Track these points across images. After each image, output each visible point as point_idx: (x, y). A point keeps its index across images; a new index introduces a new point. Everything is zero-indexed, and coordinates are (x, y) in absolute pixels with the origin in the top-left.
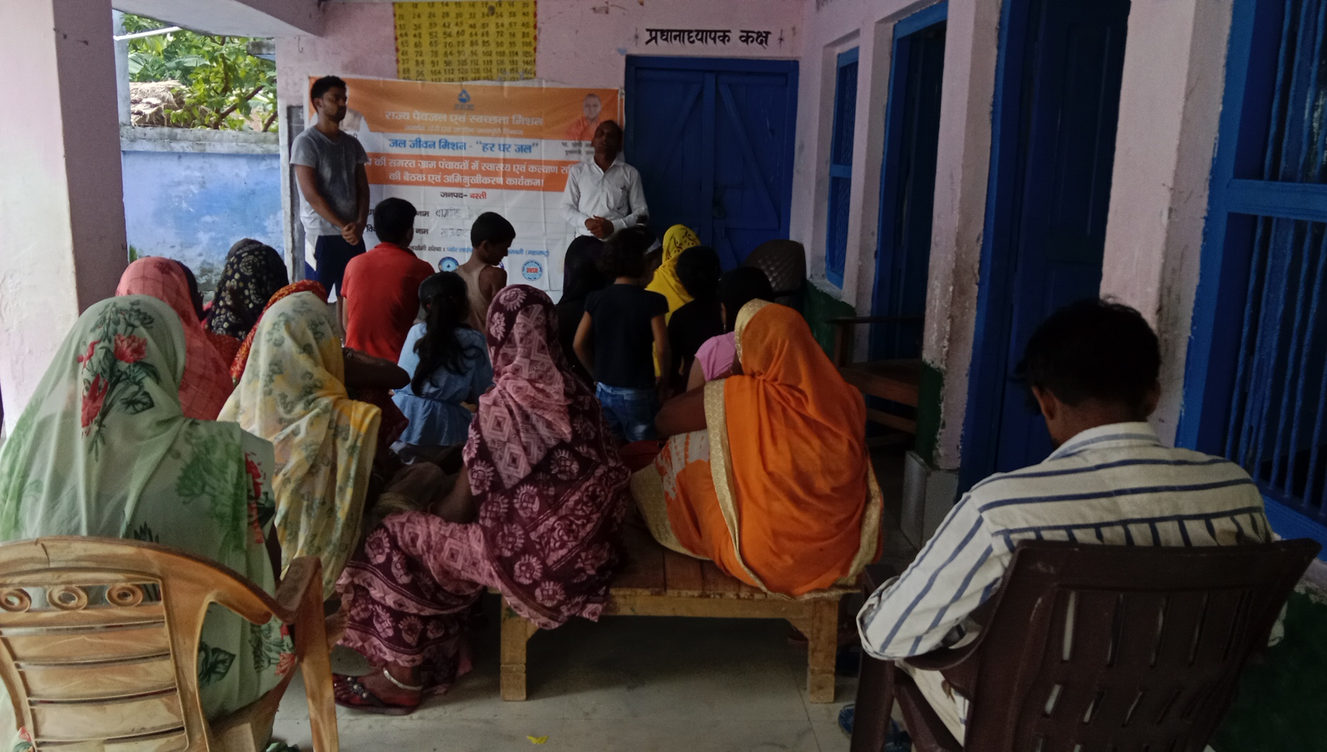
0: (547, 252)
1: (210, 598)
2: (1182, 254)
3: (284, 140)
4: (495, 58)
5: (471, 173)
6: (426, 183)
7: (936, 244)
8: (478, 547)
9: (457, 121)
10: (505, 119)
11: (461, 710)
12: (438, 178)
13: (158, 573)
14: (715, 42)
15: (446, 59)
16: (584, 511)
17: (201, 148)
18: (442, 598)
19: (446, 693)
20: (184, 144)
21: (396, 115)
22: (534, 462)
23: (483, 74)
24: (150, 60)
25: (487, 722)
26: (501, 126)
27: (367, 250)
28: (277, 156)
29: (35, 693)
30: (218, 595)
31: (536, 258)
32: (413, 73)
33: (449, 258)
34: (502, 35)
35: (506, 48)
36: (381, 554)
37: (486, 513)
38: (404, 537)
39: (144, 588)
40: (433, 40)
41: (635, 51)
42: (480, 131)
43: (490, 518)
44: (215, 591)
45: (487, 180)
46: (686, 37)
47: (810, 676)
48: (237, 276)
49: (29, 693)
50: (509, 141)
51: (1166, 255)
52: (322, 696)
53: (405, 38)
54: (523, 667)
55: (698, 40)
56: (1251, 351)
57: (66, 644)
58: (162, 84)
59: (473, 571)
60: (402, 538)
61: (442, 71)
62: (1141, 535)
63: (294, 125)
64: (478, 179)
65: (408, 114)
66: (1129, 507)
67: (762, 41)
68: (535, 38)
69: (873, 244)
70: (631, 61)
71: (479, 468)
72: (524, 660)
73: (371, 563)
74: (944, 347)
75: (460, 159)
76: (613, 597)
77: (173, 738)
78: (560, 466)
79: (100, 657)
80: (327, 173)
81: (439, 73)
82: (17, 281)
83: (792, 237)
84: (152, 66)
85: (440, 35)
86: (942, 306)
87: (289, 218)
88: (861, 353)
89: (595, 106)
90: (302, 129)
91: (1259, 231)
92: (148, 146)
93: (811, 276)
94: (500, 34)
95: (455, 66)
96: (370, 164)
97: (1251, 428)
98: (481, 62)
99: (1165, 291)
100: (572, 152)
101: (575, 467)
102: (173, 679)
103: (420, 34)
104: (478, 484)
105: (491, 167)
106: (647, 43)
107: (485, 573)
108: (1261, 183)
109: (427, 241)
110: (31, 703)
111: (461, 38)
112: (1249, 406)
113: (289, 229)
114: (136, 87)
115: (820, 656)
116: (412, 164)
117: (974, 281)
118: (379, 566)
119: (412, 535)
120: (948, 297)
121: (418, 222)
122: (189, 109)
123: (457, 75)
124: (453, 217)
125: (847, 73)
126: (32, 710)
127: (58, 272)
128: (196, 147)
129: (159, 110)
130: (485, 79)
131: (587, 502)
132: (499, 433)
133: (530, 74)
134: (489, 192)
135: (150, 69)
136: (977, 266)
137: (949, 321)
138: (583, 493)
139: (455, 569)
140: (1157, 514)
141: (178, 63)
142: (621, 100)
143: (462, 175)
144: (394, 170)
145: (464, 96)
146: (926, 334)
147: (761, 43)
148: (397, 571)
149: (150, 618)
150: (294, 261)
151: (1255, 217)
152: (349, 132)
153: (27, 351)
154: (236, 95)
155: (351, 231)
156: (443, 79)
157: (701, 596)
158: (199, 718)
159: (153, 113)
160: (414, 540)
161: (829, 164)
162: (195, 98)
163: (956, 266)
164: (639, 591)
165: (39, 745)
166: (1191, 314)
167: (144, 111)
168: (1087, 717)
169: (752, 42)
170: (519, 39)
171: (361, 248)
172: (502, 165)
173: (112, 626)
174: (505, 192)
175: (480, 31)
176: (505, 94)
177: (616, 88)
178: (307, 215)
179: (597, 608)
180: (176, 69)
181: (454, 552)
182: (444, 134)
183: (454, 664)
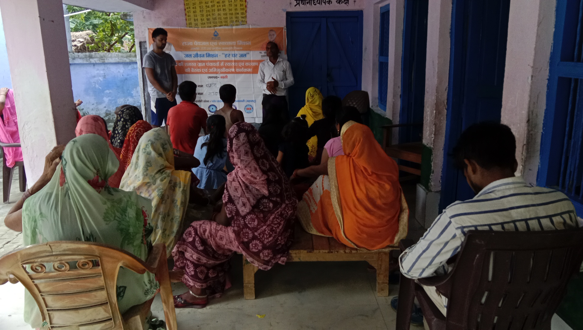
0: (255, 100)
1: (120, 264)
2: (538, 95)
3: (139, 57)
4: (228, 16)
5: (221, 67)
6: (201, 73)
7: (427, 91)
8: (232, 236)
9: (213, 45)
10: (234, 43)
11: (227, 304)
12: (206, 70)
13: (98, 255)
14: (325, 4)
15: (207, 17)
16: (277, 221)
17: (103, 61)
18: (217, 256)
19: (220, 297)
20: (96, 59)
21: (186, 43)
22: (252, 205)
23: (224, 24)
24: (79, 22)
25: (239, 309)
26: (233, 46)
27: (178, 104)
28: (136, 63)
29: (50, 306)
30: (124, 263)
31: (250, 103)
32: (193, 25)
33: (213, 105)
34: (231, 6)
35: (233, 12)
36: (191, 237)
37: (234, 225)
38: (200, 231)
39: (92, 261)
40: (201, 10)
41: (290, 10)
42: (223, 48)
43: (236, 226)
44: (122, 262)
45: (227, 70)
46: (312, 2)
47: (377, 285)
48: (122, 119)
49: (47, 306)
50: (236, 52)
51: (530, 96)
52: (168, 301)
53: (189, 9)
54: (253, 285)
55: (318, 3)
56: (570, 138)
57: (61, 286)
58: (84, 32)
59: (230, 245)
60: (200, 230)
61: (206, 23)
62: (521, 226)
63: (143, 50)
64: (223, 70)
65: (192, 43)
66: (515, 214)
67: (346, 2)
68: (246, 6)
69: (399, 91)
70: (288, 14)
71: (229, 206)
72: (253, 282)
73: (186, 242)
74: (432, 138)
75: (216, 61)
76: (291, 254)
77: (107, 323)
78: (264, 206)
79: (75, 290)
80: (159, 71)
81: (205, 24)
82: (30, 126)
83: (363, 89)
84: (80, 24)
85: (204, 7)
86: (431, 119)
87: (142, 90)
88: (395, 141)
89: (273, 35)
90: (146, 52)
91: (573, 85)
92: (80, 61)
93: (372, 106)
94: (230, 5)
95: (211, 20)
96: (176, 65)
97: (571, 172)
98: (222, 18)
99: (531, 113)
100: (264, 56)
101: (271, 205)
102: (106, 299)
103: (195, 7)
104: (229, 213)
105: (229, 64)
106: (295, 6)
107: (235, 246)
108: (573, 63)
109: (203, 98)
110: (48, 310)
111: (213, 8)
112: (569, 163)
113: (143, 95)
114: (73, 34)
115: (382, 277)
116: (194, 64)
117: (445, 108)
118: (190, 242)
119: (204, 229)
120: (433, 115)
121: (198, 90)
122: (97, 44)
123: (212, 24)
124: (214, 87)
125: (385, 15)
126: (48, 313)
127: (47, 122)
128: (101, 60)
129: (84, 44)
130: (225, 25)
131: (278, 217)
132: (237, 193)
133: (244, 22)
134: (228, 75)
135: (79, 26)
136: (446, 101)
137: (434, 126)
138: (276, 214)
139: (222, 244)
140: (528, 217)
141: (91, 23)
142: (285, 32)
143: (216, 68)
144: (187, 67)
145: (216, 34)
146: (424, 132)
147: (346, 3)
148: (198, 244)
149: (95, 274)
150: (146, 109)
151: (570, 79)
152: (167, 52)
153: (35, 156)
154: (117, 37)
155: (170, 96)
156: (206, 26)
157: (329, 252)
158: (118, 314)
159: (81, 45)
160: (205, 231)
161: (378, 56)
162: (99, 39)
163: (436, 101)
164: (302, 251)
165: (52, 327)
166: (542, 122)
167: (77, 45)
168: (500, 305)
169: (342, 3)
170: (239, 7)
171: (174, 103)
172: (234, 63)
173: (79, 278)
174: (235, 75)
175: (221, 4)
176: (234, 32)
177: (282, 27)
178: (151, 89)
179: (284, 259)
180: (90, 25)
181: (222, 237)
182: (208, 51)
183: (224, 285)
